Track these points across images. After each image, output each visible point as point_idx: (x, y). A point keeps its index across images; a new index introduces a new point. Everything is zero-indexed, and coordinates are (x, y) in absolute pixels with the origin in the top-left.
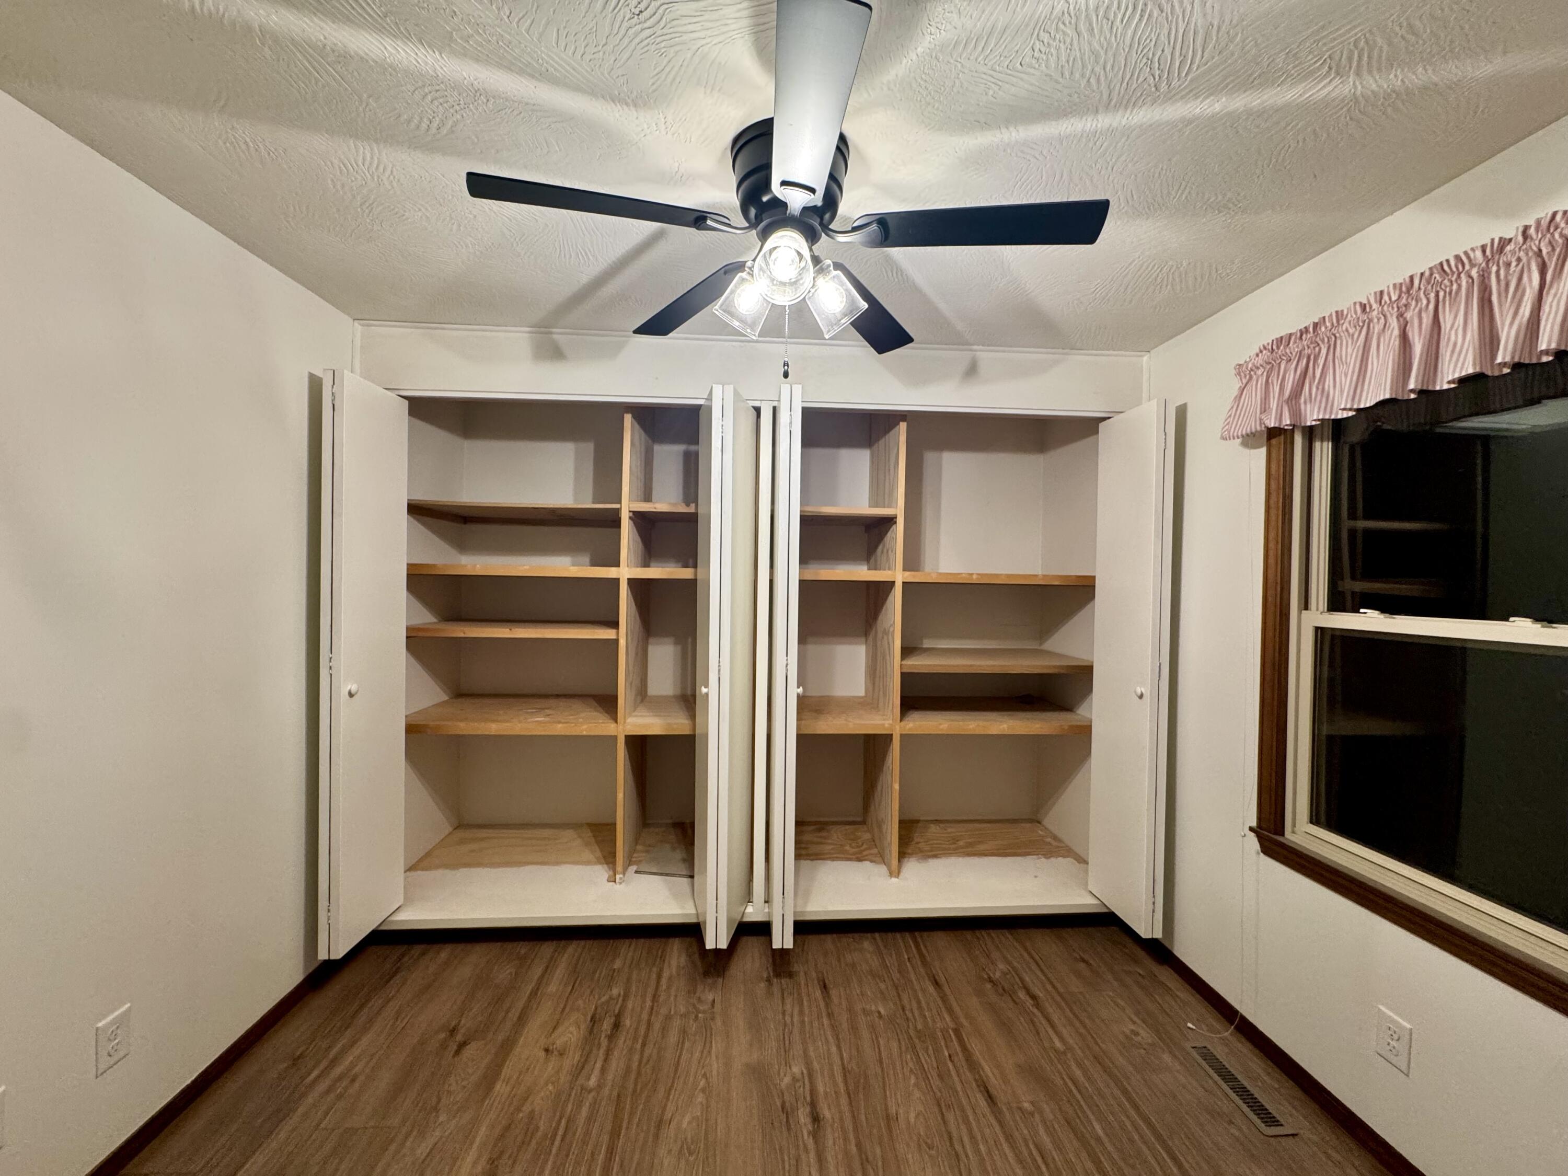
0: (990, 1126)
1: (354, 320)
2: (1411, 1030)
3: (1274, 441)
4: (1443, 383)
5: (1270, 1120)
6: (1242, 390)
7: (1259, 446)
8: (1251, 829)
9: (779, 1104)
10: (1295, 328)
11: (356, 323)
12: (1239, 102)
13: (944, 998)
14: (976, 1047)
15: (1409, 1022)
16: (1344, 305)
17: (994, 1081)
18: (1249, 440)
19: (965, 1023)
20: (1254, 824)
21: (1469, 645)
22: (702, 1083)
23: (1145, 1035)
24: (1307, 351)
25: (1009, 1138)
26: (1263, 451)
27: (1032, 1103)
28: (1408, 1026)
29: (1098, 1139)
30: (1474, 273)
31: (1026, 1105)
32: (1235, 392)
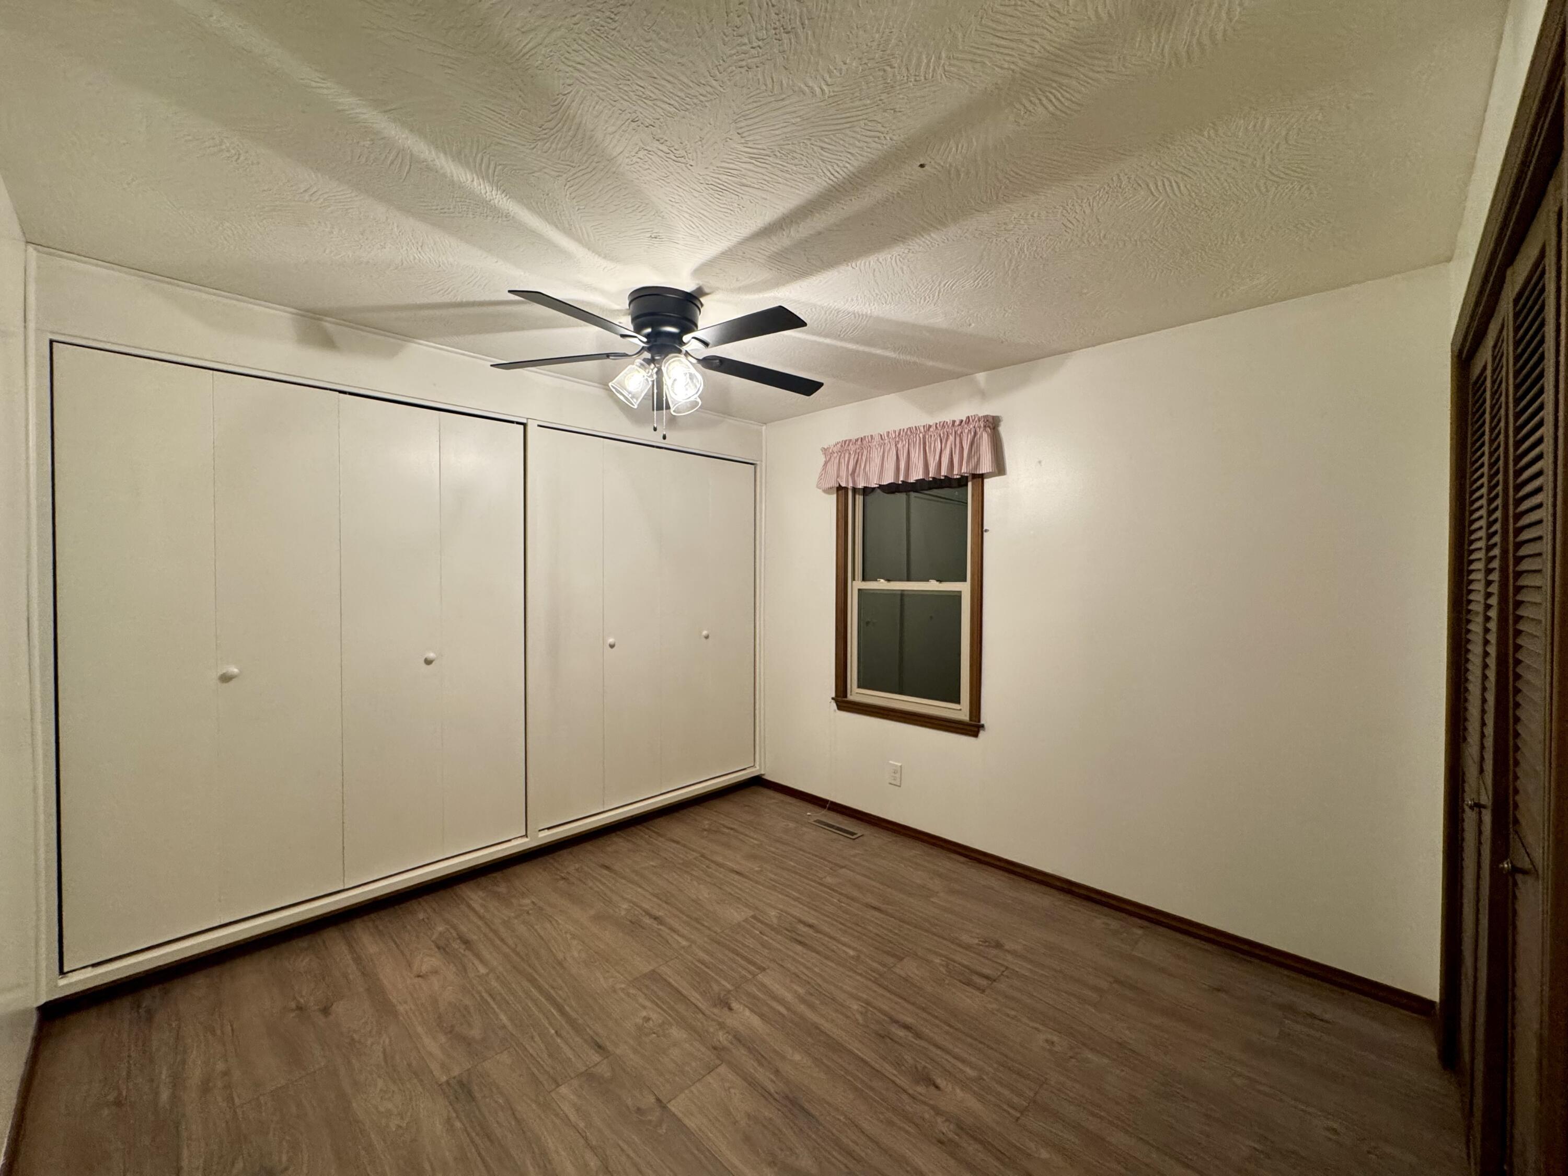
0: (745, 882)
1: (27, 242)
2: (901, 766)
3: (840, 492)
4: (912, 480)
5: (853, 834)
6: (826, 463)
7: (832, 494)
8: (833, 699)
9: (628, 923)
10: (854, 437)
11: (30, 248)
12: (861, 348)
13: (684, 846)
14: (719, 859)
15: (899, 762)
16: (875, 433)
17: (736, 867)
18: (827, 491)
19: (704, 851)
20: (833, 695)
21: (906, 593)
22: (569, 936)
23: (792, 825)
24: (858, 451)
25: (757, 882)
26: (835, 496)
27: (759, 867)
28: (900, 764)
29: (795, 867)
30: (921, 435)
31: (757, 869)
32: (822, 463)
